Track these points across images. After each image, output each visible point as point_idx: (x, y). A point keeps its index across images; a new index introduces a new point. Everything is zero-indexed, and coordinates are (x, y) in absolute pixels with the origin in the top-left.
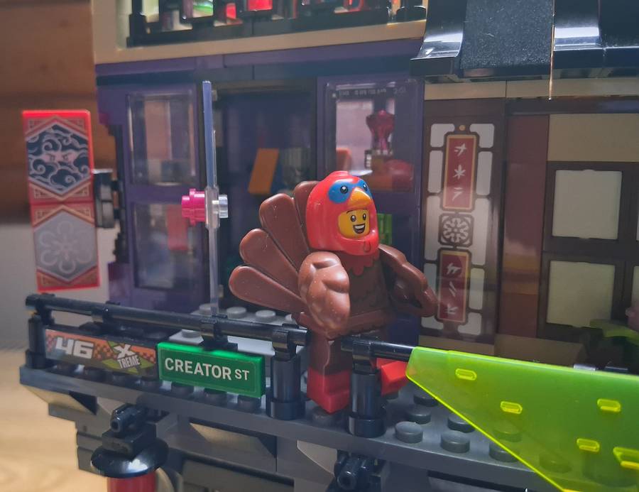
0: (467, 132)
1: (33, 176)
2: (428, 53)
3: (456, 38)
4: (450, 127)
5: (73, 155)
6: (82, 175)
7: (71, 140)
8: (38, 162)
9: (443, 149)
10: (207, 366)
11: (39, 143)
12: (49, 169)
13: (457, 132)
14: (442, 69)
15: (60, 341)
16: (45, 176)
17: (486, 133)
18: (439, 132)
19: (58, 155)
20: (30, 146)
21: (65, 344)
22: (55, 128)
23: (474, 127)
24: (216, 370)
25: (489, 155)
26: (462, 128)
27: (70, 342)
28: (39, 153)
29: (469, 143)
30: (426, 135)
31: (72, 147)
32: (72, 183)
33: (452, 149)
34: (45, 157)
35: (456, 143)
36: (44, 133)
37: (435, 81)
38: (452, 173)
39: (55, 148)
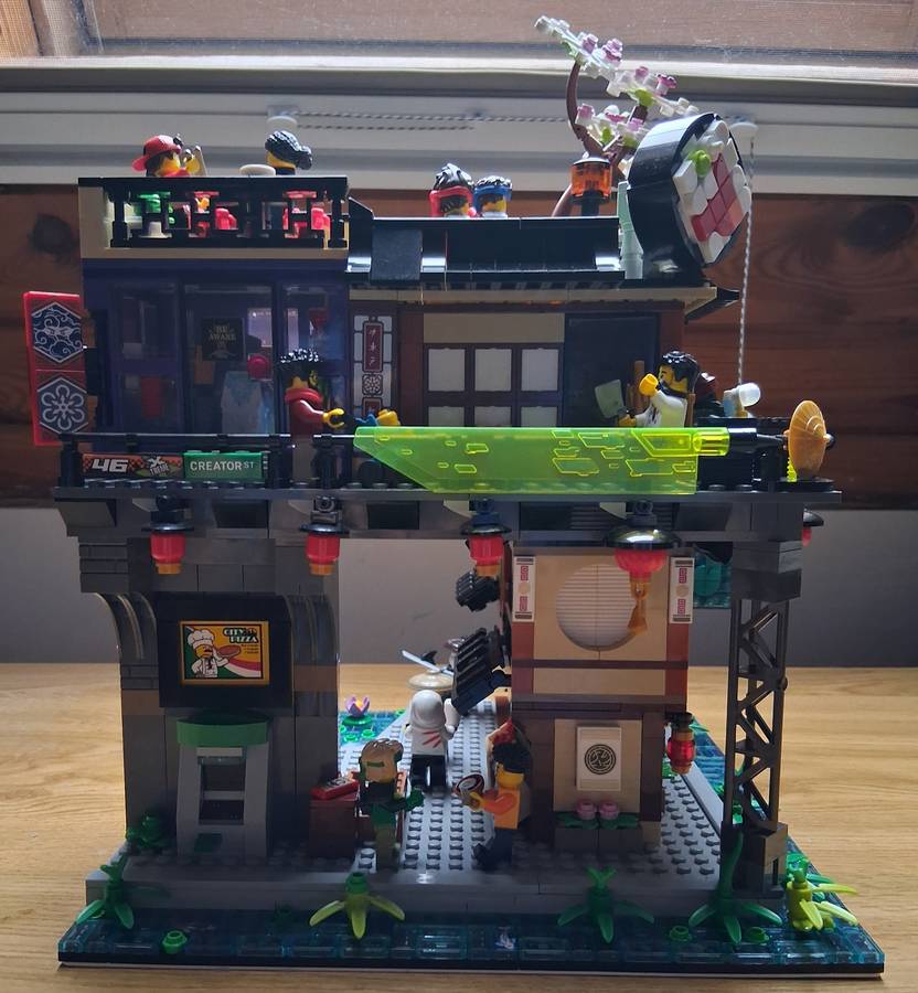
0: (376, 321)
1: (37, 345)
2: (349, 269)
3: (367, 261)
4: (366, 318)
5: (69, 331)
6: (76, 348)
7: (67, 318)
8: (42, 335)
9: (362, 332)
10: (223, 463)
11: (42, 319)
12: (50, 340)
13: (370, 321)
14: (360, 279)
15: (96, 461)
16: (46, 346)
17: (387, 322)
18: (360, 321)
19: (57, 330)
20: (34, 320)
21: (101, 463)
22: (55, 307)
23: (380, 319)
24: (230, 466)
25: (390, 336)
26: (373, 318)
27: (107, 461)
28: (42, 327)
29: (378, 328)
30: (351, 324)
31: (68, 324)
32: (68, 354)
33: (368, 332)
34: (46, 331)
35: (369, 328)
36: (46, 311)
37: (355, 287)
38: (368, 347)
39: (55, 324)
